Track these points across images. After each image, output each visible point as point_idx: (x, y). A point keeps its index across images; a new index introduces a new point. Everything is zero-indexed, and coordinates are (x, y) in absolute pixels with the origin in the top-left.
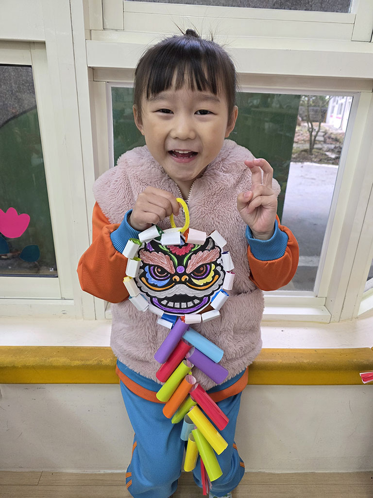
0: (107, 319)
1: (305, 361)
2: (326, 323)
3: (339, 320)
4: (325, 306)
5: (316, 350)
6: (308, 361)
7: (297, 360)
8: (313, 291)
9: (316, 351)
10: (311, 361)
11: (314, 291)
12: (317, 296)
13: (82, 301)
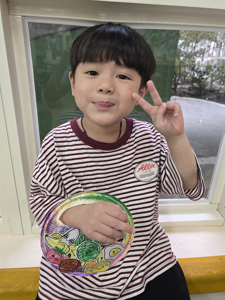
0: (33, 234)
1: (214, 272)
2: (220, 226)
4: (217, 210)
8: (208, 199)
12: (211, 203)
13: (9, 219)
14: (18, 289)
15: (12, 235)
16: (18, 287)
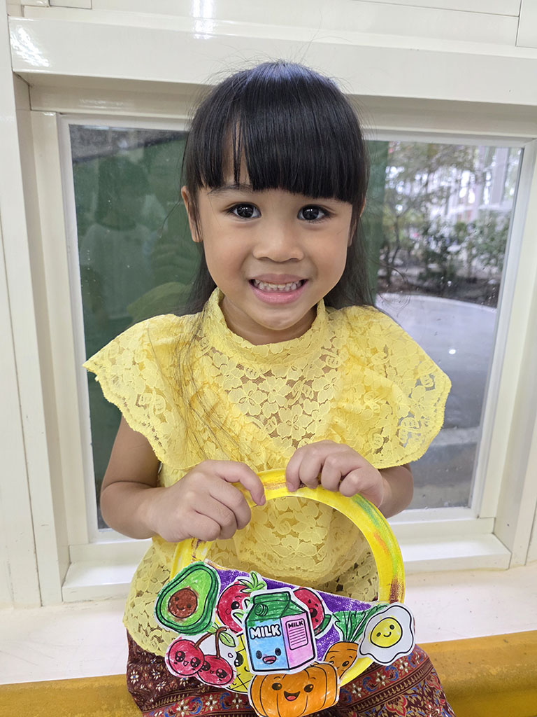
0: (65, 603)
3: (526, 562)
4: (493, 533)
5: (505, 639)
6: (499, 669)
7: (476, 671)
8: (470, 507)
9: (505, 641)
10: (505, 670)
11: (472, 507)
12: (478, 517)
13: (9, 568)
15: (12, 608)
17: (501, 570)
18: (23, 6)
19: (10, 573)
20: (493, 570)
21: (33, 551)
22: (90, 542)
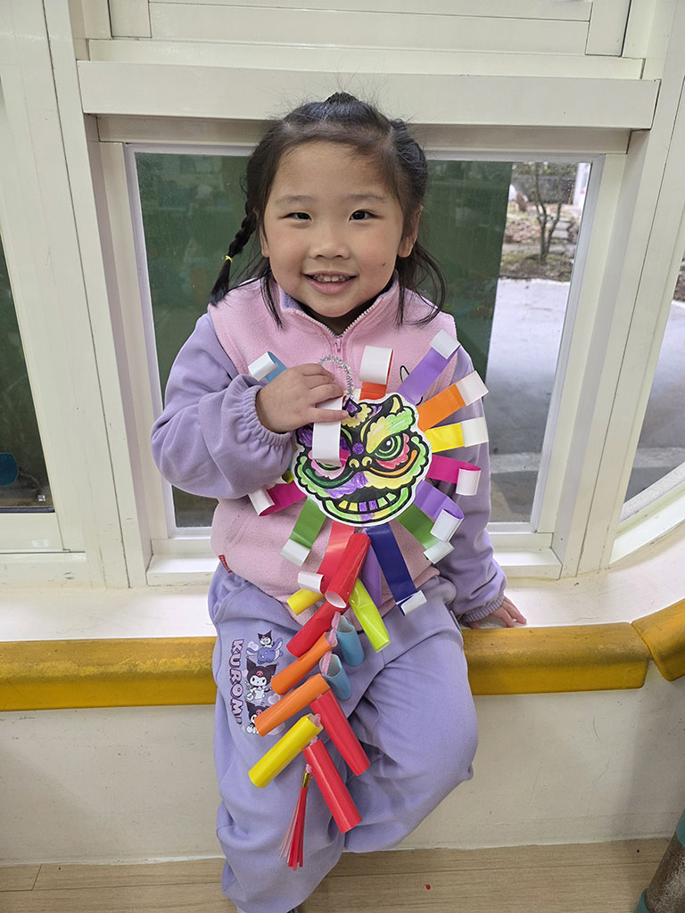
0: (150, 586)
1: (511, 652)
3: (577, 573)
4: (551, 548)
6: (516, 650)
7: (496, 650)
8: (529, 521)
9: (531, 631)
10: (521, 652)
11: (531, 521)
12: (536, 532)
13: (101, 554)
14: (125, 668)
15: (105, 588)
16: (126, 664)
17: (551, 580)
18: (87, 40)
19: (102, 558)
20: (543, 579)
21: (120, 541)
22: (169, 538)
